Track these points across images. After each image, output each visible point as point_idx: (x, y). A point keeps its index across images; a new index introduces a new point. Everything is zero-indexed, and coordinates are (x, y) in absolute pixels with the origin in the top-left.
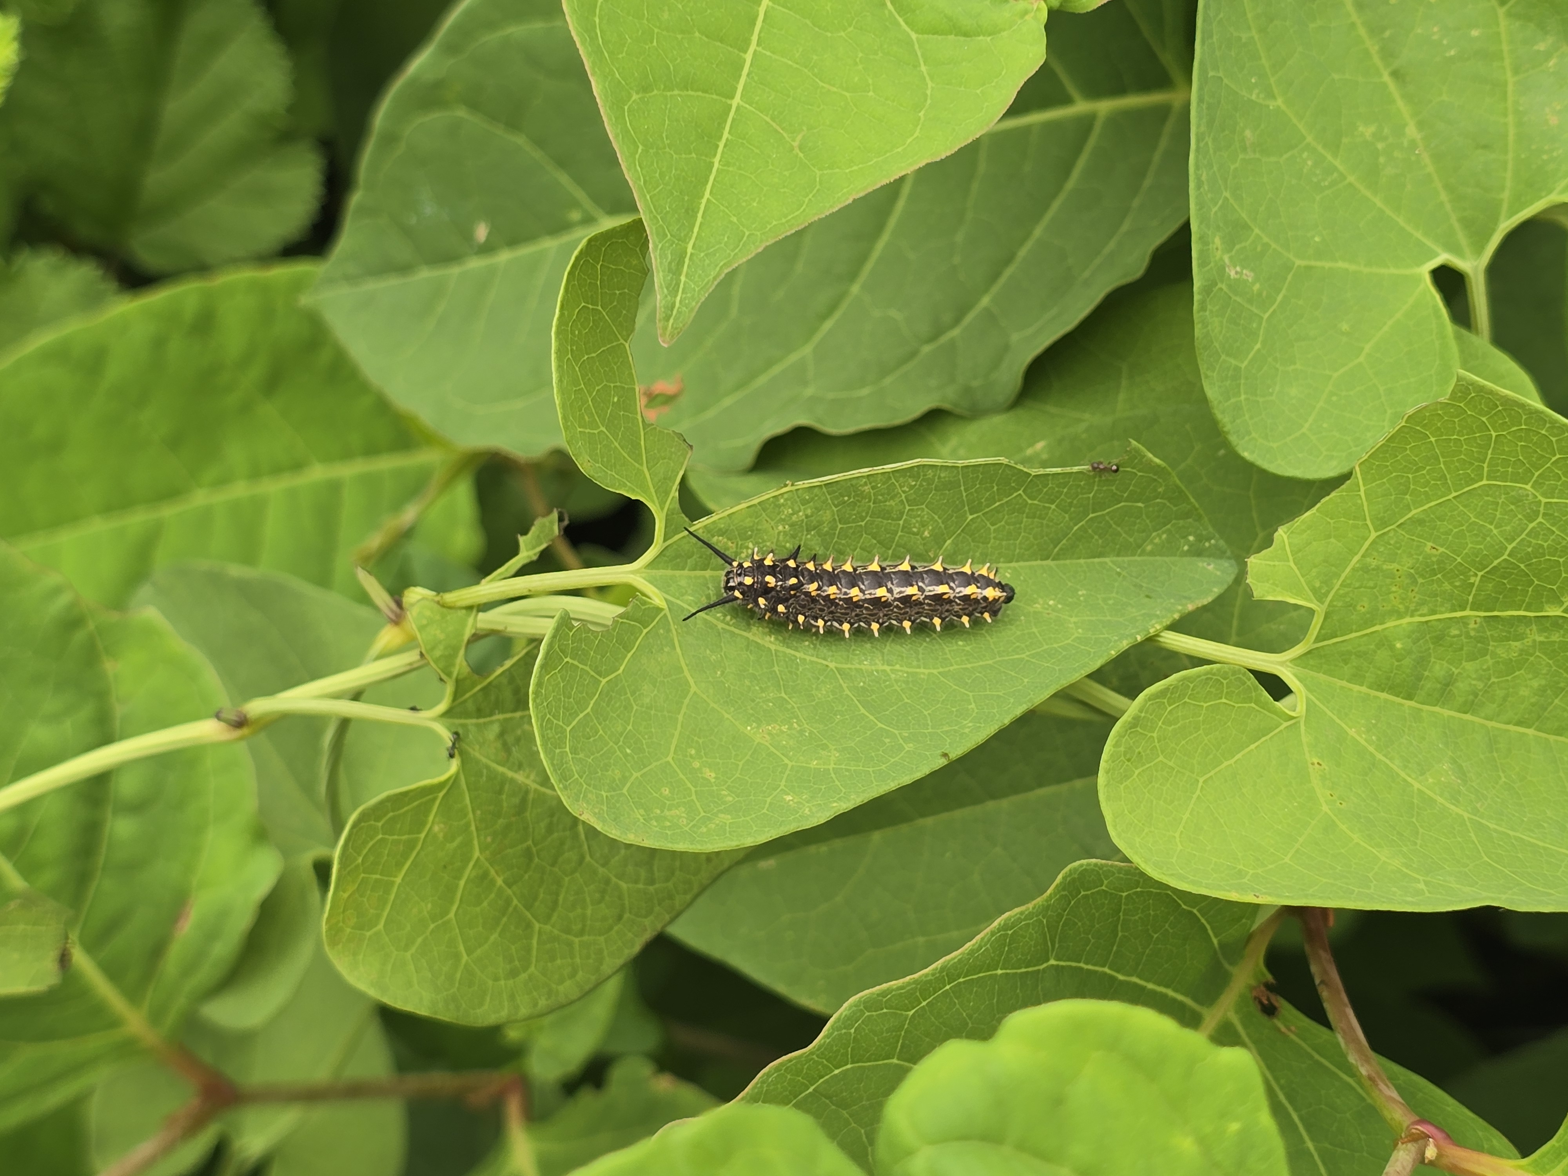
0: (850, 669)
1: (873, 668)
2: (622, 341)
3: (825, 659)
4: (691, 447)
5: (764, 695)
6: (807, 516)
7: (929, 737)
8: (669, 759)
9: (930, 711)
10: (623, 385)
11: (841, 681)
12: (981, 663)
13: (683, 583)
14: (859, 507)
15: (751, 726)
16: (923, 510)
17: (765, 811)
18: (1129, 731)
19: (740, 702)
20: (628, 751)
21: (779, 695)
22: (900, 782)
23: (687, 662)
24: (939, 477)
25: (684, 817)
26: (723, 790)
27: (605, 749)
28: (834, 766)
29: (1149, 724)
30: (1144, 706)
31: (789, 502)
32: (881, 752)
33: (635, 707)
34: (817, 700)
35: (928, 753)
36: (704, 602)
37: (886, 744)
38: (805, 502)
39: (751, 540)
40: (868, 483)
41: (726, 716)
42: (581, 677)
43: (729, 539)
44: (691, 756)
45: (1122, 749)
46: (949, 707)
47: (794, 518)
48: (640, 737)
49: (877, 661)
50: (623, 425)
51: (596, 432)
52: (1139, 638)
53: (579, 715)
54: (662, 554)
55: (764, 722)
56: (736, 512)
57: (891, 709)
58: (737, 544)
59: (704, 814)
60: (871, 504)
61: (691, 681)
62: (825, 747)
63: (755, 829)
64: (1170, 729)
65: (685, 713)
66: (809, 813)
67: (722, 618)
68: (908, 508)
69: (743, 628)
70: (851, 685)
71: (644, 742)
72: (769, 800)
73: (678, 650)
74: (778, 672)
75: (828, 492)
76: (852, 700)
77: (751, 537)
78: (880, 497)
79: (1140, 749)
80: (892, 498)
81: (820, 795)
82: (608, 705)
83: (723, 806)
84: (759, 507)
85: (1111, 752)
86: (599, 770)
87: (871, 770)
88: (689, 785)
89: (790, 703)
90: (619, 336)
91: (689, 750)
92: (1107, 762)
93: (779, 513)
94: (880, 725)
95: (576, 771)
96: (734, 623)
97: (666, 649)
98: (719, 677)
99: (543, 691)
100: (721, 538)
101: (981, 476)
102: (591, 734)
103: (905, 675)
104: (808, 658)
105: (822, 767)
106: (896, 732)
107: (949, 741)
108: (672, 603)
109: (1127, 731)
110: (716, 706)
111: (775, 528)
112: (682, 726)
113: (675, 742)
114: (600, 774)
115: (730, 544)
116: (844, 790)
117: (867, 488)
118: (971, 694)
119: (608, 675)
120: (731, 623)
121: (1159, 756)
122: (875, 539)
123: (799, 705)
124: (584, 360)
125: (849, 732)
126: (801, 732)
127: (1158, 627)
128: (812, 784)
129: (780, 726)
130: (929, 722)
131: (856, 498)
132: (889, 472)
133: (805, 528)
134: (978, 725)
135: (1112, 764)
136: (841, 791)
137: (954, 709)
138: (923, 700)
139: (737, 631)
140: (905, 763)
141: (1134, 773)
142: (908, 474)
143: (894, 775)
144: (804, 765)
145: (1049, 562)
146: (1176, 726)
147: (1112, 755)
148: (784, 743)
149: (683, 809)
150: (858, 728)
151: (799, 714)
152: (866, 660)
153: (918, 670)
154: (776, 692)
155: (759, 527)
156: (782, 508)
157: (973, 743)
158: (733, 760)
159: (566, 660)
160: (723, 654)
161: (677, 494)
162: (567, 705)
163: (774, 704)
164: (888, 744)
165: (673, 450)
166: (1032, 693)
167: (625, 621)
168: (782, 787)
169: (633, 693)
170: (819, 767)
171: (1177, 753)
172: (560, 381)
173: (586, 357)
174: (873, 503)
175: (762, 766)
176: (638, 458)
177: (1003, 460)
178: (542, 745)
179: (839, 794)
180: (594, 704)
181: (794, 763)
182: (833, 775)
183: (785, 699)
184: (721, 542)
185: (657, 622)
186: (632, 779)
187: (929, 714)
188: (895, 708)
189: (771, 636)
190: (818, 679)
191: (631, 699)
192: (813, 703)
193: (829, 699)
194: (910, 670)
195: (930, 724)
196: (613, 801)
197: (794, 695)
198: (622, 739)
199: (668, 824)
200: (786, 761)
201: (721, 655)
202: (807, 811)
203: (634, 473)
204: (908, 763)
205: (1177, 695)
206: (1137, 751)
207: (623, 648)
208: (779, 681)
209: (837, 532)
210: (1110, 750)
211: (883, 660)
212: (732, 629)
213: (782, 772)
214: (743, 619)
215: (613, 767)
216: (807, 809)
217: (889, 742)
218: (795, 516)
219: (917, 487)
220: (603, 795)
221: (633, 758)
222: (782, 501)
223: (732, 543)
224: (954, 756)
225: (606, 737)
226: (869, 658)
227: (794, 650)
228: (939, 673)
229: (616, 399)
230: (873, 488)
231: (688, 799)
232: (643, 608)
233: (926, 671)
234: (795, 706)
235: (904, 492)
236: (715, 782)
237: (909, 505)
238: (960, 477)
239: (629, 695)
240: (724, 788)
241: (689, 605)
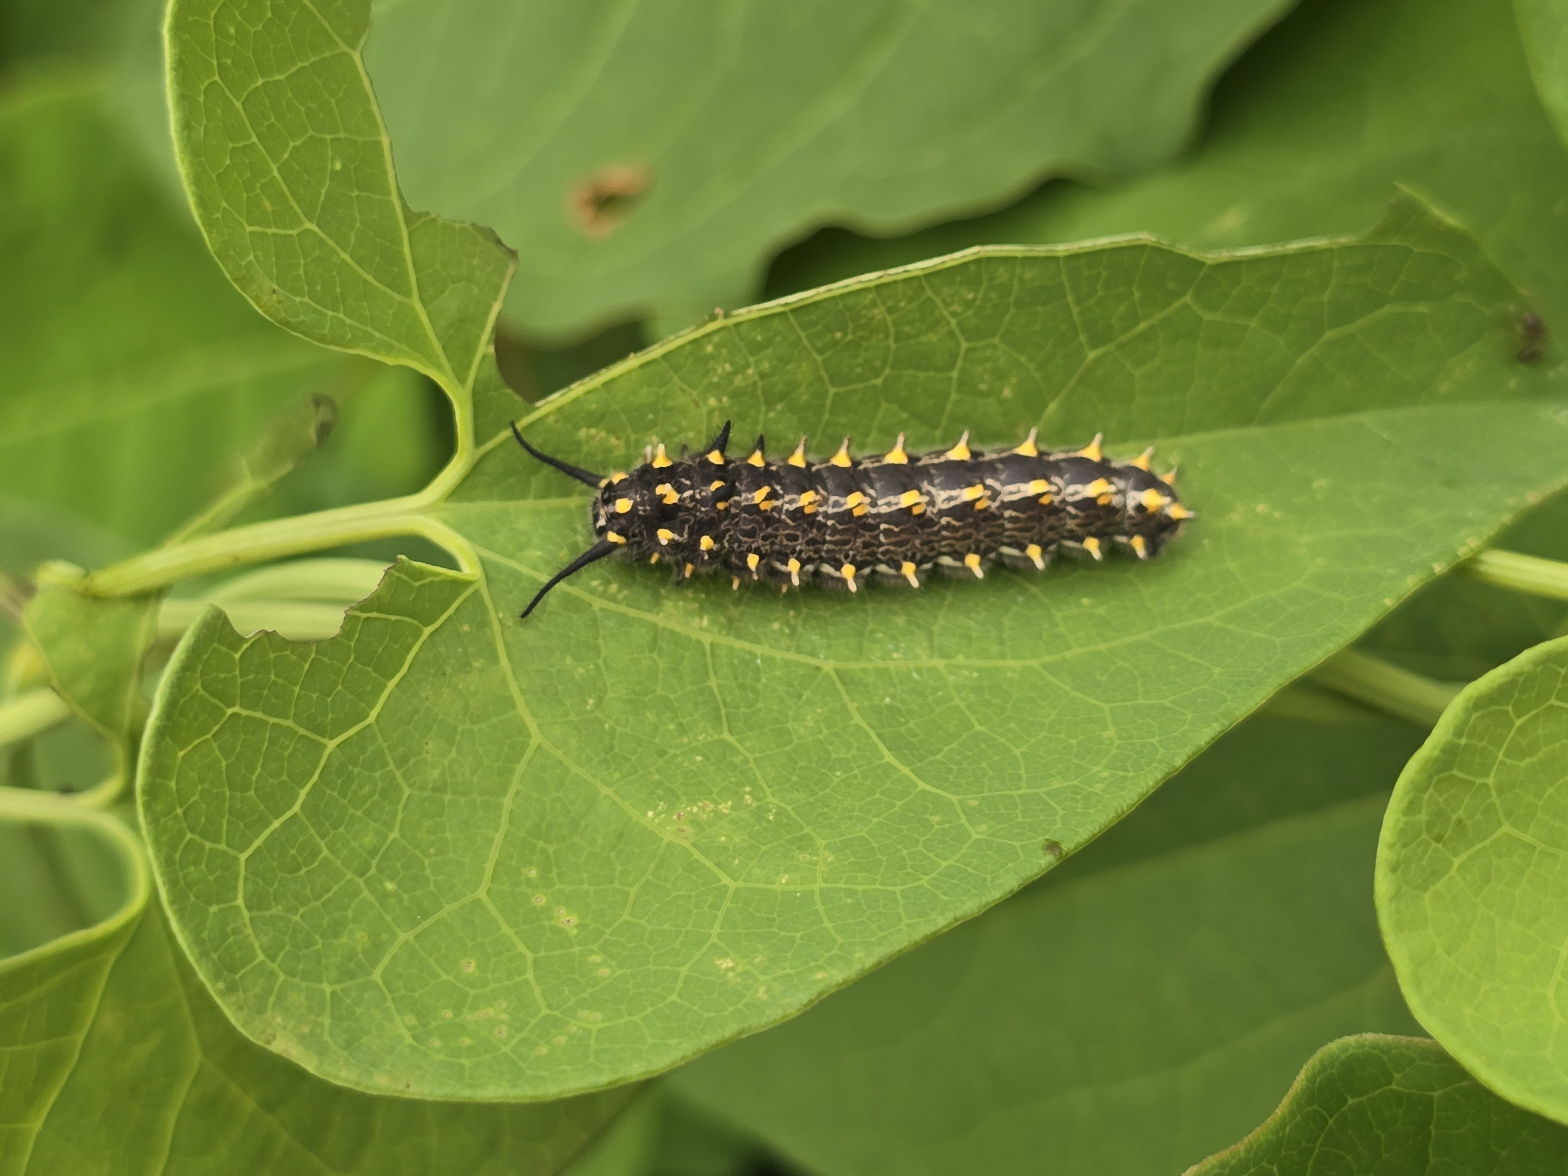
0: (864, 670)
1: (911, 665)
2: (344, 47)
3: (813, 654)
4: (513, 253)
5: (686, 740)
6: (763, 376)
7: (1021, 807)
8: (481, 894)
9: (1024, 749)
10: (355, 137)
11: (846, 698)
12: (1128, 639)
13: (524, 524)
14: (867, 349)
15: (654, 809)
16: (995, 347)
17: (674, 997)
18: (1436, 778)
19: (633, 758)
20: (390, 886)
21: (716, 737)
22: (958, 914)
23: (524, 686)
24: (1022, 281)
25: (503, 1022)
26: (593, 952)
27: (335, 888)
28: (824, 885)
29: (1477, 759)
30: (1465, 722)
31: (724, 351)
32: (920, 848)
33: (407, 791)
34: (796, 741)
35: (1017, 844)
36: (565, 558)
37: (932, 826)
38: (756, 349)
39: (657, 429)
40: (879, 301)
41: (605, 791)
42: (272, 743)
43: (610, 431)
44: (529, 882)
45: (1423, 817)
46: (1063, 736)
47: (738, 380)
48: (417, 852)
49: (919, 651)
50: (358, 218)
51: (293, 232)
52: (1439, 568)
53: (271, 823)
54: (475, 469)
55: (683, 798)
56: (621, 376)
57: (946, 749)
58: (628, 442)
59: (548, 1012)
60: (891, 342)
61: (532, 725)
62: (805, 843)
63: (650, 1041)
64: (1523, 764)
65: (517, 793)
66: (765, 997)
67: (601, 588)
68: (964, 345)
69: (645, 606)
70: (866, 703)
71: (427, 862)
72: (684, 970)
73: (504, 662)
74: (716, 690)
75: (800, 324)
76: (867, 736)
77: (653, 424)
78: (907, 329)
79: (1461, 813)
80: (932, 327)
81: (789, 955)
82: (343, 795)
83: (589, 990)
84: (664, 364)
85: (1400, 825)
86: (317, 937)
87: (897, 889)
88: (521, 948)
89: (739, 753)
90: (337, 39)
91: (524, 870)
92: (1391, 846)
93: (706, 373)
94: (922, 785)
95: (261, 947)
96: (625, 598)
97: (476, 664)
98: (592, 711)
99: (173, 784)
100: (593, 431)
101: (1104, 274)
102: (300, 859)
103: (975, 675)
104: (779, 655)
105: (799, 888)
106: (954, 799)
107: (1061, 812)
108: (498, 567)
109: (1430, 777)
110: (582, 772)
111: (701, 403)
112: (511, 821)
113: (493, 855)
114: (319, 946)
115: (613, 441)
116: (840, 940)
117: (878, 312)
118: (1106, 706)
119: (342, 731)
120: (621, 596)
121: (1501, 825)
122: (904, 408)
123: (757, 755)
124: (257, 89)
125: (858, 805)
126: (760, 813)
127: (1474, 543)
128: (775, 929)
129: (718, 804)
130: (1022, 772)
131: (859, 334)
132: (917, 278)
133: (761, 398)
134: (1121, 773)
135: (1403, 851)
136: (834, 941)
137: (1074, 742)
138: (1013, 725)
139: (632, 612)
140: (970, 870)
141: (1451, 864)
142: (958, 278)
143: (947, 898)
144: (762, 885)
145: (1255, 432)
146: (1535, 759)
147: (1402, 832)
148: (723, 839)
149: (504, 1004)
150: (877, 796)
151: (758, 774)
152: (897, 649)
153: (1001, 663)
154: (710, 731)
155: (669, 404)
156: (712, 363)
157: (1112, 815)
158: (617, 885)
159: (230, 711)
160: (600, 662)
161: (491, 349)
162: (239, 806)
163: (706, 758)
164: (937, 827)
165: (475, 262)
166: (1229, 697)
167: (374, 615)
168: (714, 939)
169: (401, 762)
170: (792, 888)
171: (1539, 814)
172: (187, 126)
173: (260, 82)
174: (896, 340)
175: (675, 893)
176: (399, 284)
177: (1145, 237)
178: (172, 902)
179: (829, 950)
180: (308, 795)
181: (740, 884)
182: (820, 907)
183: (729, 745)
184: (593, 438)
185: (457, 610)
186: (394, 949)
187: (1023, 754)
188: (954, 745)
189: (701, 617)
190: (800, 696)
191: (398, 774)
192: (788, 748)
193: (821, 737)
194: (984, 664)
195: (1025, 776)
196: (348, 1002)
197: (749, 734)
198: (374, 863)
199: (467, 1041)
200: (725, 880)
201: (597, 666)
202: (761, 994)
203: (390, 312)
204: (975, 868)
205: (1534, 694)
206: (1454, 817)
207: (375, 670)
208: (718, 709)
209: (828, 402)
210: (1398, 821)
211: (931, 647)
212: (623, 608)
213: (715, 906)
214: (645, 587)
215: (351, 926)
216: (762, 989)
217: (938, 823)
218: (740, 377)
219: (978, 302)
220: (323, 991)
221: (401, 900)
222: (709, 349)
223: (618, 438)
224: (1072, 846)
225: (338, 863)
226: (903, 645)
227: (751, 641)
228: (1045, 666)
229: (338, 166)
230: (890, 310)
231: (518, 979)
232: (417, 584)
233: (1018, 664)
234: (750, 757)
235: (954, 314)
236: (578, 935)
237: (968, 340)
238: (1064, 277)
239: (392, 766)
240: (595, 947)
241: (534, 568)
